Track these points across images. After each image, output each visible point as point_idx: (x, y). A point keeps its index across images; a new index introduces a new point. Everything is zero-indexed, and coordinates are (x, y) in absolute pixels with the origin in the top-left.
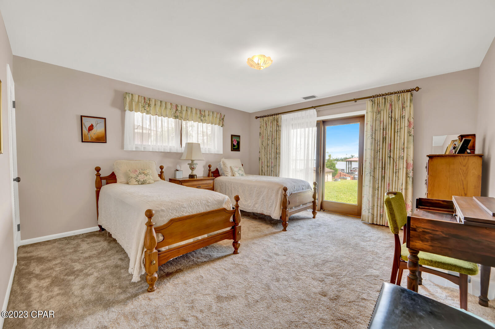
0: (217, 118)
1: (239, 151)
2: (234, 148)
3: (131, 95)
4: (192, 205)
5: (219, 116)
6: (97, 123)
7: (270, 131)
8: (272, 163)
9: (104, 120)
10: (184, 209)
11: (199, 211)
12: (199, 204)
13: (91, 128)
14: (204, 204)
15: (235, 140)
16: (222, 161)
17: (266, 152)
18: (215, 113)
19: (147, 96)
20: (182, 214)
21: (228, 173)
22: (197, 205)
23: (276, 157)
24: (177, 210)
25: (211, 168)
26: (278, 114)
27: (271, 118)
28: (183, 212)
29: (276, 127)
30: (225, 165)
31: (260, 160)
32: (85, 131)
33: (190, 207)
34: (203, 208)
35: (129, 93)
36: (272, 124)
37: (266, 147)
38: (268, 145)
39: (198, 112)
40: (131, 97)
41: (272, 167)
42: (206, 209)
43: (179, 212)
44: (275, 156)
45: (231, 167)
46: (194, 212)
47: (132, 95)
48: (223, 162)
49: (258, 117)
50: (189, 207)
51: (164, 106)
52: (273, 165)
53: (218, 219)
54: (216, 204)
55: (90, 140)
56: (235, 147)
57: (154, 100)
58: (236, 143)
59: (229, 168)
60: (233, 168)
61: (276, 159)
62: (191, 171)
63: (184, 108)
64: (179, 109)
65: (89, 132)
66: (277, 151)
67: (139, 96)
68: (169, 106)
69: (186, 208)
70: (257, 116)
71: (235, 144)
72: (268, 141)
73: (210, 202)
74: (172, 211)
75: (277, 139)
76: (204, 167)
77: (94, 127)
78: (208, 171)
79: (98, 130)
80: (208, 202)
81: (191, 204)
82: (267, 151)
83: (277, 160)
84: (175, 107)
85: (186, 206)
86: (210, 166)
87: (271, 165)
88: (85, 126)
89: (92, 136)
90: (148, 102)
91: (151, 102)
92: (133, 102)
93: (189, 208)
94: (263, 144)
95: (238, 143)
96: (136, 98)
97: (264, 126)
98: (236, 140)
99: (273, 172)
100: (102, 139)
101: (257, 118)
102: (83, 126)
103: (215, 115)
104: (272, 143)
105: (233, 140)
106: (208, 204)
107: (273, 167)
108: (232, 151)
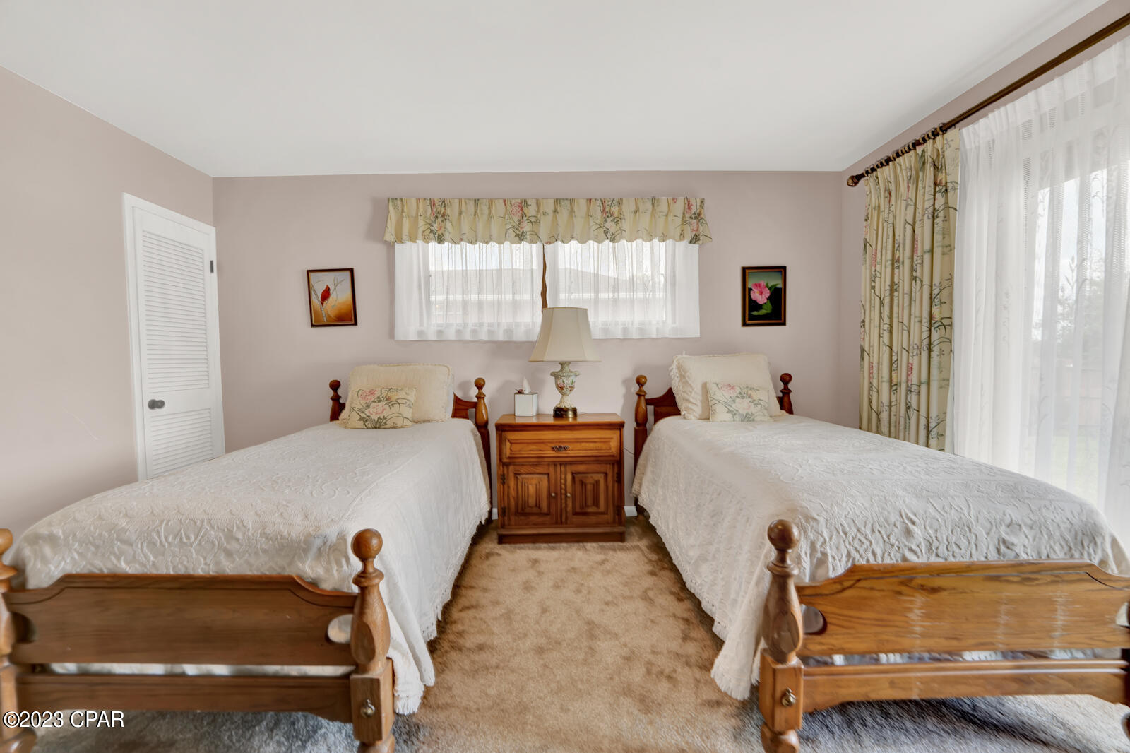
0: (670, 218)
1: (784, 324)
2: (755, 313)
3: (399, 203)
4: (159, 537)
5: (679, 206)
6: (336, 282)
7: (906, 222)
8: (910, 368)
9: (348, 273)
10: (125, 547)
11: (186, 568)
12: (188, 538)
13: (326, 295)
14: (213, 543)
15: (758, 285)
16: (675, 363)
17: (886, 320)
18: (664, 201)
19: (437, 195)
20: (116, 566)
21: (690, 405)
22: (181, 539)
23: (930, 344)
24: (97, 547)
25: (645, 388)
26: (945, 128)
27: (908, 160)
28: (118, 559)
29: (929, 197)
30: (684, 377)
31: (862, 358)
32: (316, 301)
33: (149, 543)
34: (205, 558)
35: (396, 199)
36: (913, 188)
37: (887, 300)
38: (893, 288)
39: (597, 210)
40: (400, 208)
41: (909, 391)
42: (218, 563)
43: (103, 555)
44: (925, 335)
45: (705, 386)
46: (166, 567)
47: (402, 200)
48: (679, 367)
49: (859, 177)
50: (145, 545)
51: (486, 211)
52: (915, 381)
53: (257, 616)
54: (265, 551)
55: (325, 321)
56: (762, 312)
57: (457, 201)
58: (767, 293)
59: (698, 388)
60: (712, 388)
61: (930, 350)
62: (561, 395)
63: (549, 206)
64: (531, 211)
65: (322, 304)
66: (936, 311)
67: (418, 200)
68: (499, 209)
69: (131, 545)
70: (855, 174)
71: (761, 298)
72: (896, 271)
73: (237, 540)
74: (80, 545)
75: (937, 251)
76: (626, 382)
77: (331, 292)
78: (637, 397)
79: (340, 297)
80: (230, 537)
81: (154, 535)
82: (891, 317)
83: (934, 354)
84: (516, 209)
85: (134, 537)
86: (640, 382)
87: (907, 381)
88: (315, 292)
89: (329, 313)
90: (443, 210)
91: (448, 209)
92: (404, 219)
93: (145, 548)
94: (873, 288)
95: (778, 297)
96: (411, 207)
97: (882, 208)
98: (763, 283)
99: (913, 415)
100: (348, 318)
101: (856, 179)
102: (312, 293)
103: (663, 206)
104: (914, 279)
105: (749, 285)
106: (228, 547)
107: (914, 388)
108: (744, 324)
